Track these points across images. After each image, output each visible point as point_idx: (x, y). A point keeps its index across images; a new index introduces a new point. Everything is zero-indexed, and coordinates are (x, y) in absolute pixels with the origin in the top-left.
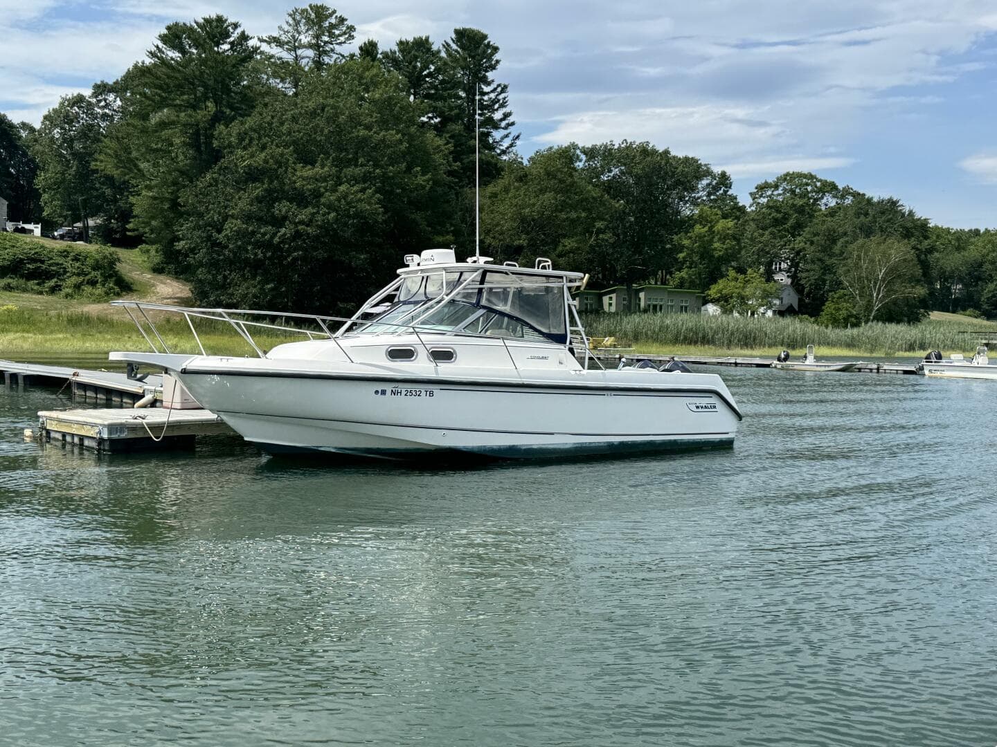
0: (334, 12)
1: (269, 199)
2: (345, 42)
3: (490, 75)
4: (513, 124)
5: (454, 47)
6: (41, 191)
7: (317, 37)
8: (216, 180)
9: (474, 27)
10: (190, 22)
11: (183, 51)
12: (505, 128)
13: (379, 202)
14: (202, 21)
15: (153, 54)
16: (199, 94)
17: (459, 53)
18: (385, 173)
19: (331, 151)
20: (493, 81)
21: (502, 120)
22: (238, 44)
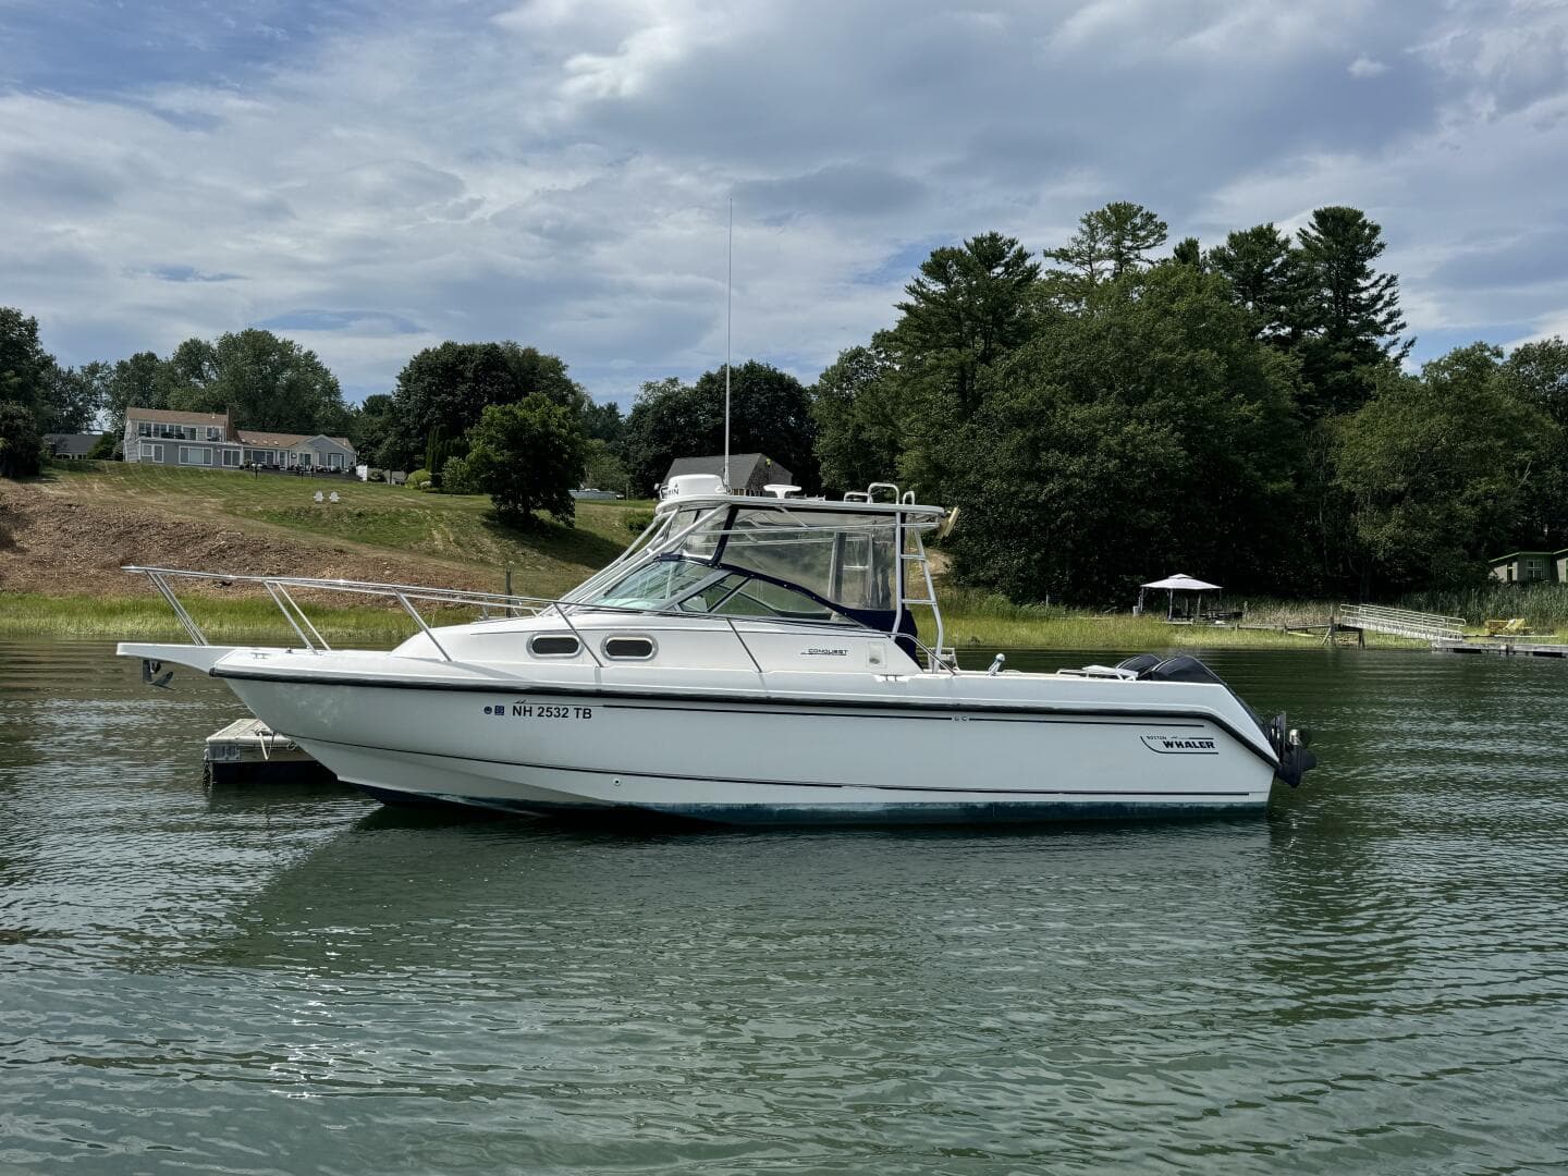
0: (1141, 209)
1: (1034, 447)
2: (1154, 245)
3: (1369, 264)
4: (1403, 326)
5: (1314, 233)
6: (819, 460)
7: (1117, 243)
8: (973, 431)
9: (1344, 204)
10: (958, 244)
11: (947, 281)
12: (1392, 332)
13: (1180, 442)
14: (972, 242)
15: (912, 290)
16: (965, 330)
17: (1320, 240)
18: (1190, 407)
19: (1117, 386)
20: (1373, 271)
21: (1386, 322)
22: (1014, 264)
